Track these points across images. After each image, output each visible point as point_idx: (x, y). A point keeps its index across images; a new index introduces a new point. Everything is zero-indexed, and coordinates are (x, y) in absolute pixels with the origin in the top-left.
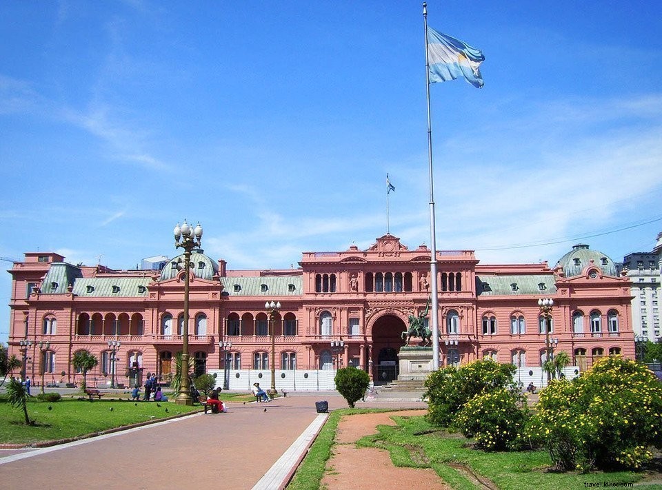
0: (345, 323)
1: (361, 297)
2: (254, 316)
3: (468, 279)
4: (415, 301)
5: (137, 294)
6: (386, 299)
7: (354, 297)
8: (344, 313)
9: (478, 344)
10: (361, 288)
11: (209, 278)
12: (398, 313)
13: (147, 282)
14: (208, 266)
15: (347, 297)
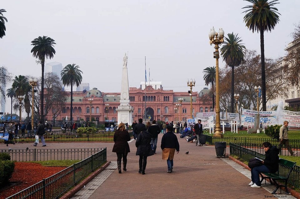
0: (137, 110)
1: (142, 103)
2: (112, 108)
3: (171, 98)
4: (156, 104)
5: (79, 102)
6: (149, 103)
7: (140, 103)
8: (137, 107)
9: (173, 115)
10: (142, 100)
11: (100, 97)
12: (152, 107)
13: (82, 98)
14: (99, 93)
15: (138, 103)
